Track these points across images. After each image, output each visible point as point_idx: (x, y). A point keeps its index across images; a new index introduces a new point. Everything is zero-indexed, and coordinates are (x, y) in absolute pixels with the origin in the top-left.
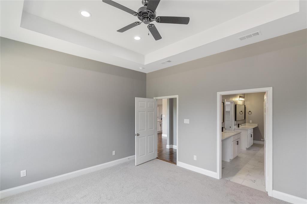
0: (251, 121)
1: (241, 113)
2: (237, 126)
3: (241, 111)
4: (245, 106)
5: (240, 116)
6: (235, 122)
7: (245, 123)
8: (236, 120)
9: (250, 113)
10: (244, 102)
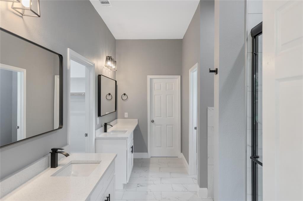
0: (126, 115)
1: (109, 97)
2: (103, 129)
3: (109, 94)
4: (116, 81)
5: (107, 105)
6: (98, 118)
7: (116, 118)
8: (99, 115)
9: (125, 97)
10: (115, 72)
